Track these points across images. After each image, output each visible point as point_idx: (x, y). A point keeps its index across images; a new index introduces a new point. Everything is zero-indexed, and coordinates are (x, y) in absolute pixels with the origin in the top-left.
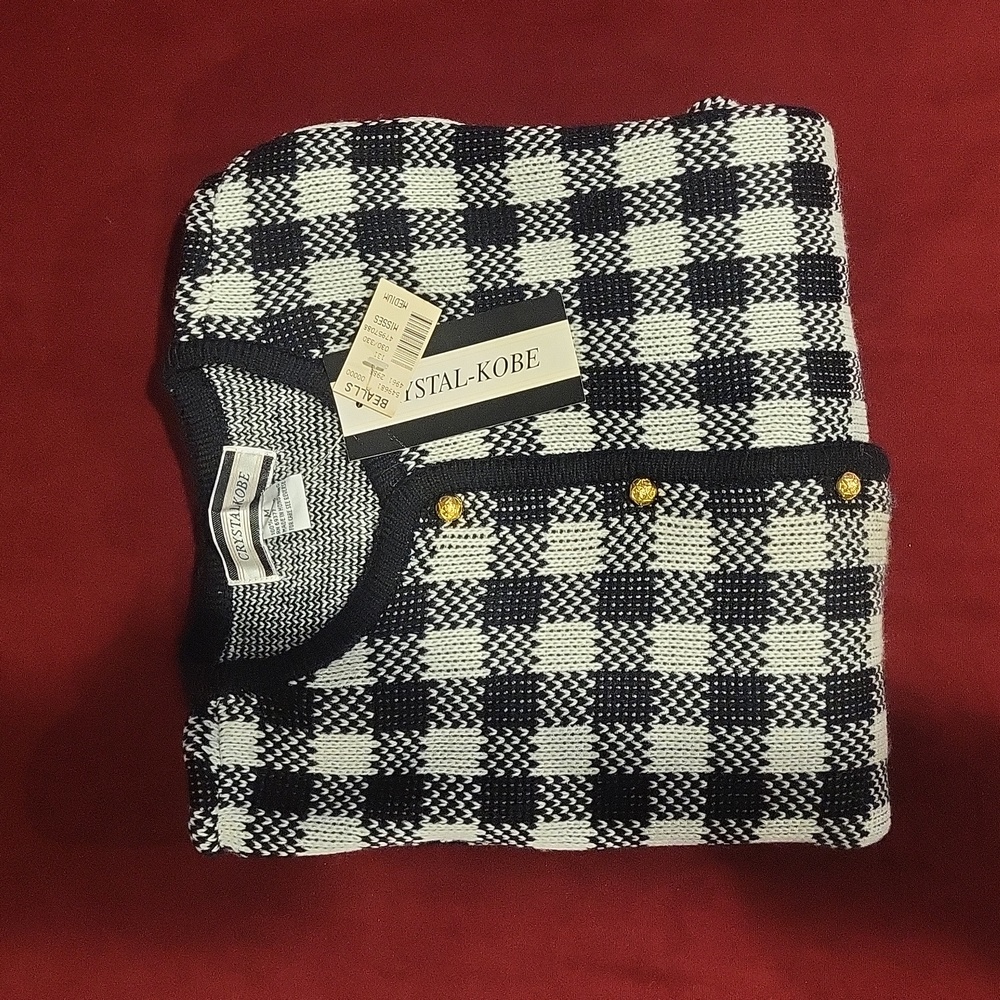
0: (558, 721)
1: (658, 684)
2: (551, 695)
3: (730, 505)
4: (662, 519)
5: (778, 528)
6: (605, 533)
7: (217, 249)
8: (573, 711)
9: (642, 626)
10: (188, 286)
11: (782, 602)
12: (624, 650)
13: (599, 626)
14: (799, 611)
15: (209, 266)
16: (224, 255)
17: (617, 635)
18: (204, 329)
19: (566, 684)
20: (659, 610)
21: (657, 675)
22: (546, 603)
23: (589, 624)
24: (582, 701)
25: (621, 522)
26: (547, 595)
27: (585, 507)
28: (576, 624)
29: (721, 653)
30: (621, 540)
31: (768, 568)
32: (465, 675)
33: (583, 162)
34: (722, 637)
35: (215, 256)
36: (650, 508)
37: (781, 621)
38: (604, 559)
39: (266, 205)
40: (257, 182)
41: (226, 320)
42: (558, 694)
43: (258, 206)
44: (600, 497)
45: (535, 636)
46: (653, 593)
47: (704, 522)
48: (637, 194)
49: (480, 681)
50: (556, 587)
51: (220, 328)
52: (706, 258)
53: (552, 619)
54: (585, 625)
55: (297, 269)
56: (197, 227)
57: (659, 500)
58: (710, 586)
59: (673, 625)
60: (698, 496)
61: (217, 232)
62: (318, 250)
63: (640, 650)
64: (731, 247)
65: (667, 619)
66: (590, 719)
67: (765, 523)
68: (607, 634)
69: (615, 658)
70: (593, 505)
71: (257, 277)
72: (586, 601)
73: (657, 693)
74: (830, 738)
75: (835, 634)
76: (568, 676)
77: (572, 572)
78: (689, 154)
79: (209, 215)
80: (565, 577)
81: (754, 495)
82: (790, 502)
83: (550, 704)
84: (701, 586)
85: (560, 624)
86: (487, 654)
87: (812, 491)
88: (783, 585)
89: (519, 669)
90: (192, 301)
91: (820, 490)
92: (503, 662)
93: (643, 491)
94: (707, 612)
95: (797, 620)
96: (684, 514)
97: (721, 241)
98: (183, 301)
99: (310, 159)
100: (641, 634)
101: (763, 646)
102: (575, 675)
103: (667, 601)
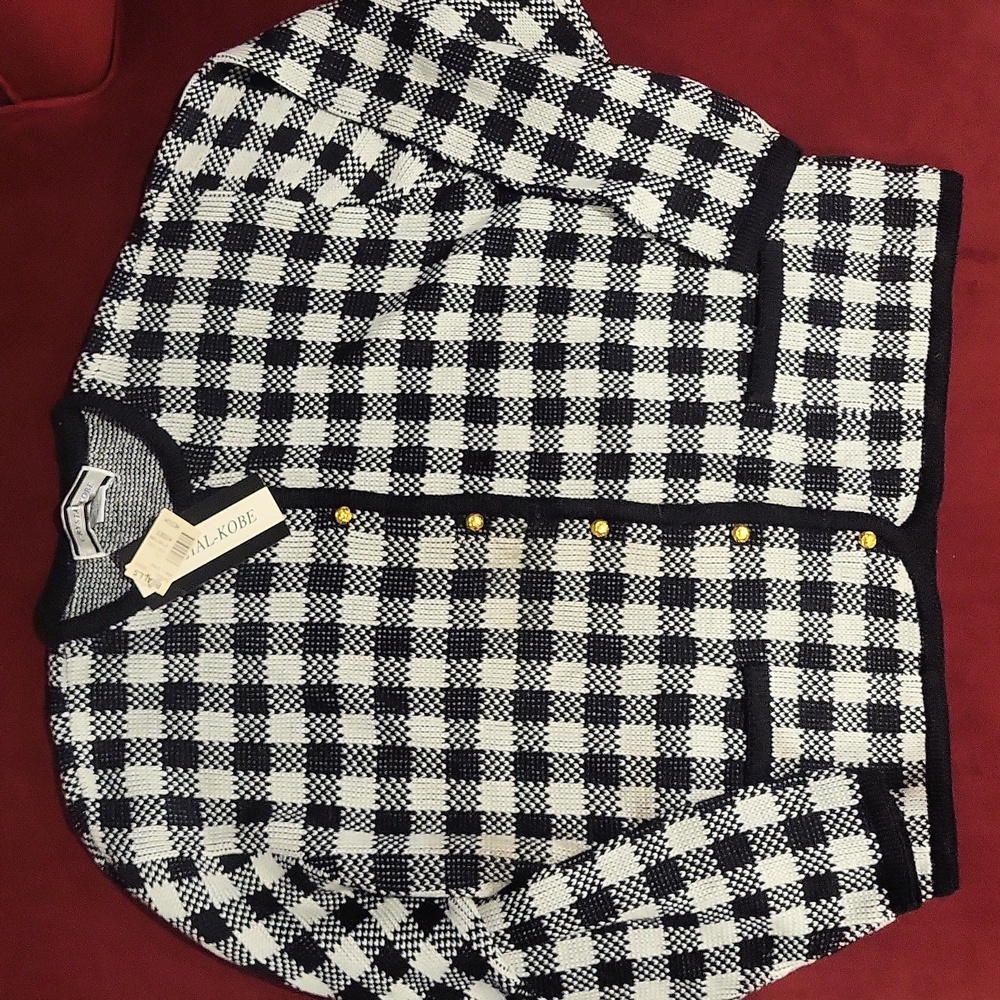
0: (280, 652)
1: (343, 631)
2: (276, 636)
3: (397, 528)
4: (352, 533)
5: (424, 543)
6: (315, 539)
7: (111, 340)
8: (290, 646)
9: (335, 596)
10: (86, 359)
11: (424, 586)
12: (323, 610)
13: (308, 595)
14: (434, 592)
15: (103, 349)
16: (114, 344)
17: (319, 601)
18: (89, 386)
19: (286, 630)
20: (347, 587)
21: (343, 625)
22: (274, 580)
23: (302, 594)
24: (295, 641)
25: (326, 533)
26: (276, 575)
27: (303, 522)
28: (293, 593)
29: (385, 614)
30: (325, 544)
31: (416, 565)
32: (223, 622)
33: (352, 323)
34: (386, 605)
35: (108, 343)
36: (346, 526)
37: (423, 597)
38: (314, 555)
39: (148, 319)
40: (147, 304)
41: (104, 383)
42: (281, 636)
43: (144, 319)
44: (314, 516)
45: (267, 600)
46: (344, 577)
47: (380, 537)
48: (373, 345)
49: (232, 626)
50: (282, 570)
51: (99, 387)
52: (409, 391)
53: (278, 590)
54: (299, 594)
55: (156, 361)
56: (102, 324)
57: (353, 521)
58: (380, 574)
59: (356, 596)
60: (377, 520)
61: (114, 330)
62: (172, 352)
63: (334, 611)
64: (424, 387)
65: (351, 593)
66: (301, 652)
67: (417, 540)
68: (313, 601)
69: (318, 615)
70: (309, 521)
71: (131, 361)
72: (300, 580)
73: (343, 636)
74: (449, 667)
75: (457, 607)
76: (287, 625)
77: (293, 562)
78: (409, 328)
79: (112, 318)
80: (288, 564)
81: (412, 523)
82: (433, 529)
83: (276, 641)
84: (375, 574)
85: (283, 593)
86: (237, 610)
87: (447, 523)
88: (425, 576)
89: (256, 619)
90: (86, 368)
91: (452, 522)
92: (247, 614)
93: (344, 515)
94: (377, 589)
95: (433, 597)
96: (367, 530)
97: (419, 383)
98: (81, 367)
99: (182, 297)
100: (334, 601)
101: (411, 611)
102: (291, 625)
103: (352, 582)
